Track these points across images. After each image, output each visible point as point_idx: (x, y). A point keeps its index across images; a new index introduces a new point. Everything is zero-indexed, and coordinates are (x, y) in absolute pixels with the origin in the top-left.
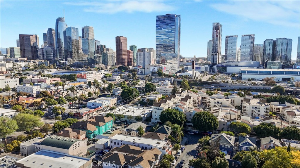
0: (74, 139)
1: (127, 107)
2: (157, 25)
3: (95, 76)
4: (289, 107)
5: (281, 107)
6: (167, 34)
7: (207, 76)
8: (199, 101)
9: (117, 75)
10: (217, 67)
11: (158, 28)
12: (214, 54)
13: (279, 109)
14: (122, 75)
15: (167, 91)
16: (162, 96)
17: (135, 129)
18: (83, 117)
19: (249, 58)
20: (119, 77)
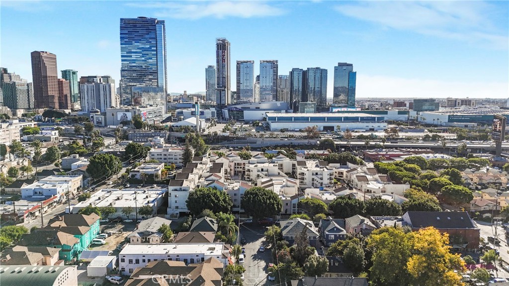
0: (39, 265)
1: (110, 192)
2: (122, 36)
3: (8, 132)
4: (355, 169)
5: (344, 170)
6: (143, 53)
7: (216, 125)
8: (231, 170)
9: (53, 129)
10: (229, 110)
11: (125, 42)
12: (220, 90)
13: (342, 173)
14: (61, 129)
15: (171, 157)
16: (165, 165)
17: (155, 230)
18: (23, 220)
19: (271, 97)
20: (55, 133)
